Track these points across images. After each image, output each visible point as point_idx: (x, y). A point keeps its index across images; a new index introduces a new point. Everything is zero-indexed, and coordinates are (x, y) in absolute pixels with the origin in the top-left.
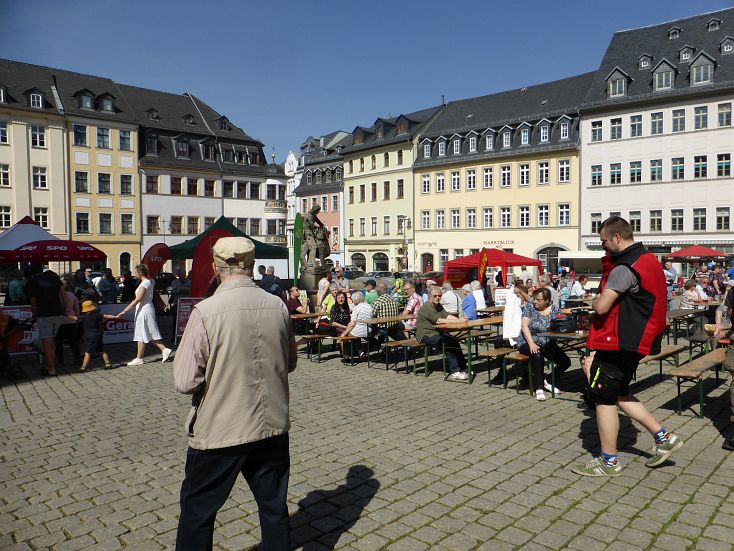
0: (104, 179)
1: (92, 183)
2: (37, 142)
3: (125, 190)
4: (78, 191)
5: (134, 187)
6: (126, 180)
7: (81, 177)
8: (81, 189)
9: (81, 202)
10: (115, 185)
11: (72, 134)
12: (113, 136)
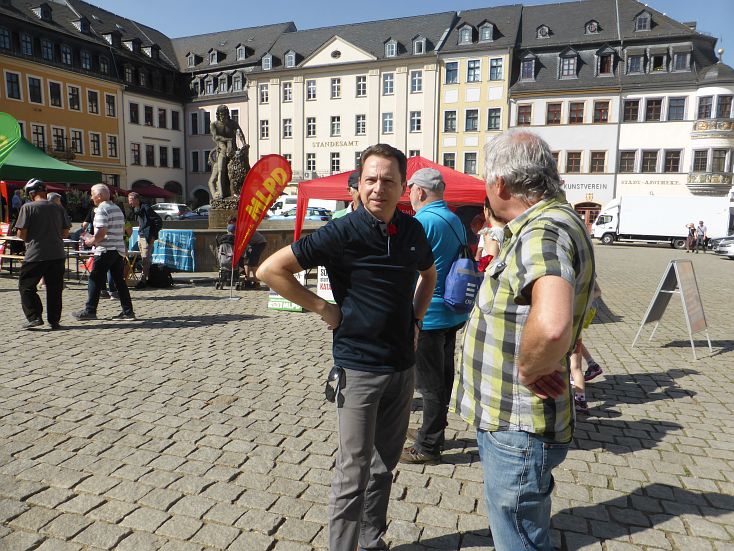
0: (471, 115)
1: (460, 121)
2: (416, 86)
3: (492, 125)
4: (446, 130)
5: (502, 122)
6: (494, 113)
7: (450, 116)
8: (449, 128)
9: (449, 142)
10: (482, 121)
11: (444, 70)
12: (484, 68)
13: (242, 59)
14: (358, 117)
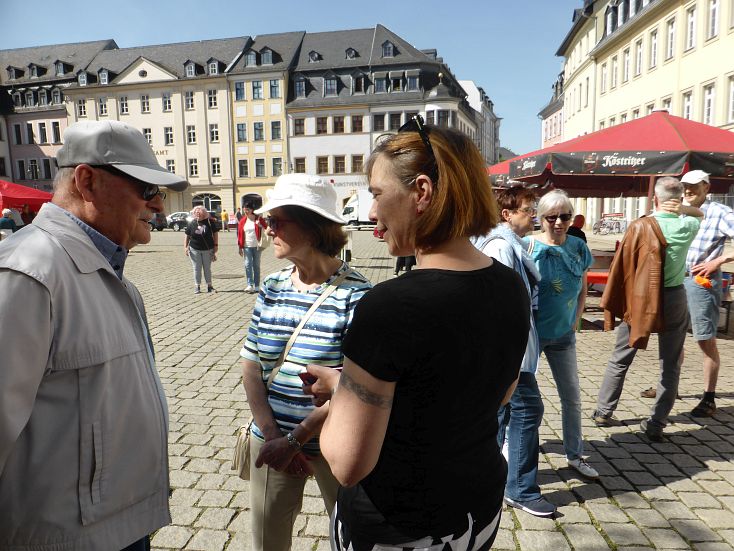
0: (258, 128)
1: (250, 134)
2: (212, 102)
3: (275, 135)
4: (240, 140)
5: (283, 133)
6: (276, 125)
7: (241, 128)
9: (242, 151)
10: (267, 132)
11: (234, 93)
12: (265, 87)
13: (61, 75)
14: (167, 129)
